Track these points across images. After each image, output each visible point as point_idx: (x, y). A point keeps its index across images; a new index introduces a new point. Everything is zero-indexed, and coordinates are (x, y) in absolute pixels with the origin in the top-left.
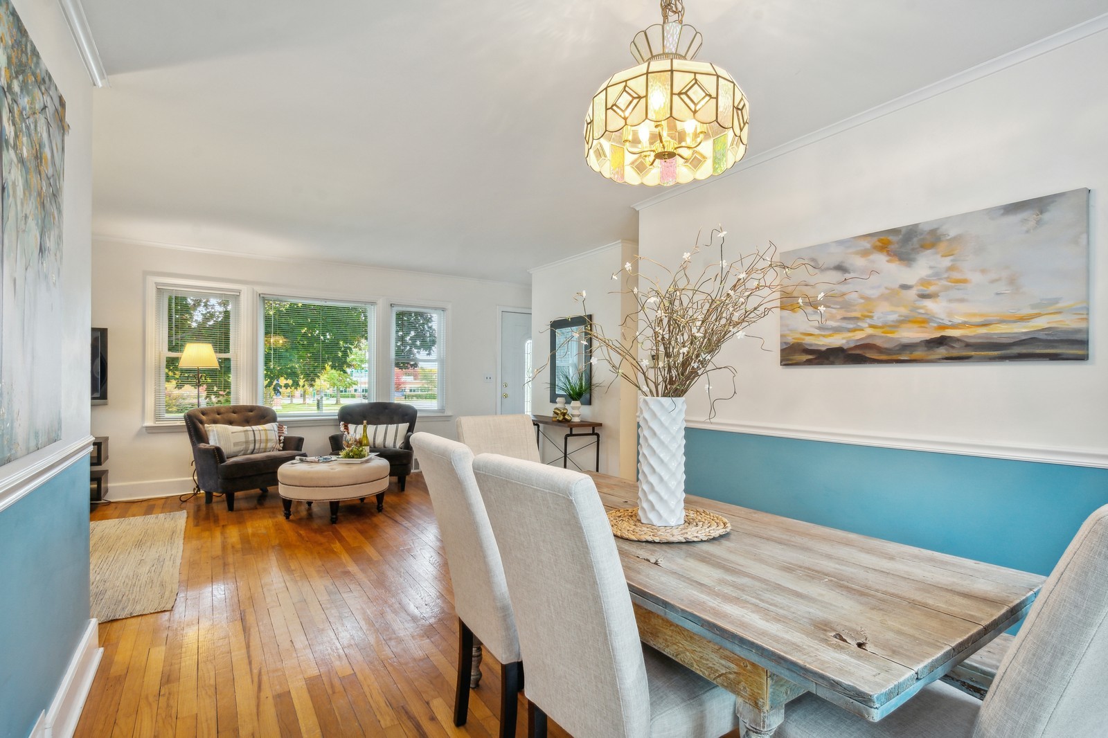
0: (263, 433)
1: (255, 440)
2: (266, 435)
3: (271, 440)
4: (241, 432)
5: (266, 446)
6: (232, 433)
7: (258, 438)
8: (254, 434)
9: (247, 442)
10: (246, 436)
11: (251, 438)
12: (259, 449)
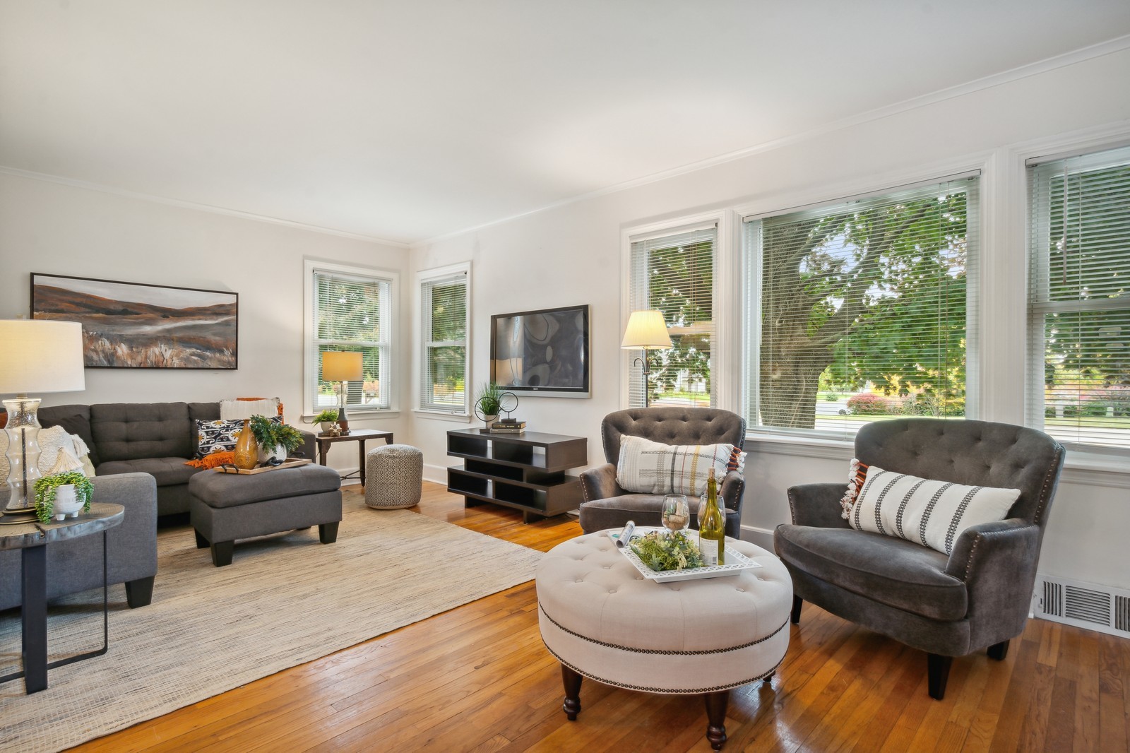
0: (690, 459)
1: (673, 471)
2: (694, 464)
3: (701, 475)
4: (655, 452)
5: (693, 484)
6: (643, 453)
7: (678, 467)
8: (674, 459)
9: (660, 472)
10: (661, 462)
11: (668, 466)
12: (681, 487)
